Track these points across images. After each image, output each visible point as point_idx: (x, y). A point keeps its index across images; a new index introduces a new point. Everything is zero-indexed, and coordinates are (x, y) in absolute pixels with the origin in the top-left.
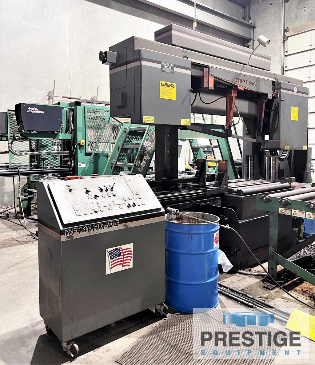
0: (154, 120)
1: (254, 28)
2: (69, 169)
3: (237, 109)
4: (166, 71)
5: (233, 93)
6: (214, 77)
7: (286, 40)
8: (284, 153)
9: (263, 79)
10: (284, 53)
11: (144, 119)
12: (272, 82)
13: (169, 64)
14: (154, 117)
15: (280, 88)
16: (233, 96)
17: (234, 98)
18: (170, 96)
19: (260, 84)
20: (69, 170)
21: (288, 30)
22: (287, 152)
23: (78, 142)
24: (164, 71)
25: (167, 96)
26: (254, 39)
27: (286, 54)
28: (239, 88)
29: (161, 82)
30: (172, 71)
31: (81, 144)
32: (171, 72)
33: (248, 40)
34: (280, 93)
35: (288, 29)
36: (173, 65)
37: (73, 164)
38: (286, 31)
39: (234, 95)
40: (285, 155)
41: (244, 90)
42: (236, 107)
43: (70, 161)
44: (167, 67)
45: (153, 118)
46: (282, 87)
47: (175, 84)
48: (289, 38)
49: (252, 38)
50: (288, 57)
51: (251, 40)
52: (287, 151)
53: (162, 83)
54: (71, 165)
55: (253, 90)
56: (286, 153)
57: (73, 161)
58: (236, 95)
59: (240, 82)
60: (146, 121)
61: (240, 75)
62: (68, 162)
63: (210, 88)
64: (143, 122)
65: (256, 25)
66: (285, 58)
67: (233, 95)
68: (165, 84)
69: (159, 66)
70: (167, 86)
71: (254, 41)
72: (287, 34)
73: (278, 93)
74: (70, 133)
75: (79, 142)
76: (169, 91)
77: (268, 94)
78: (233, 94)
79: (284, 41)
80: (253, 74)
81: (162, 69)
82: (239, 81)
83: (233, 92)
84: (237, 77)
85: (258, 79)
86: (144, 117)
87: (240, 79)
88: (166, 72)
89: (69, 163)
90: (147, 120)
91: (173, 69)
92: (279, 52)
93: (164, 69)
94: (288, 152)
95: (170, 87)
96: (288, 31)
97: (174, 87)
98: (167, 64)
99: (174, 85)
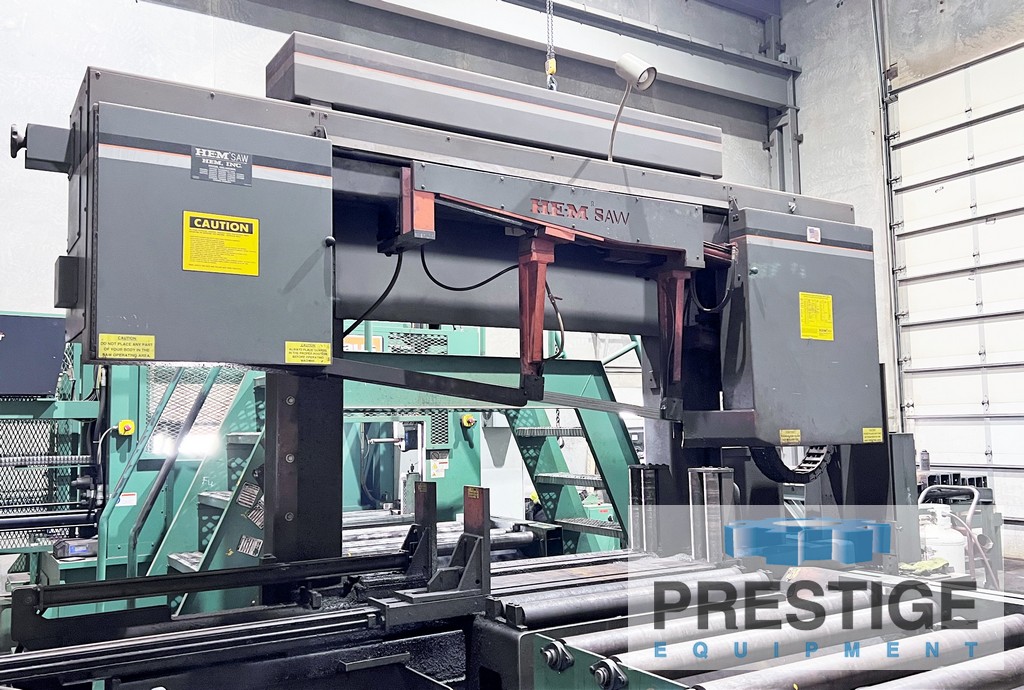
0: (152, 348)
1: (796, 74)
2: (89, 513)
3: (554, 304)
4: (212, 176)
5: (537, 251)
6: (437, 196)
7: (892, 101)
8: (813, 455)
9: (658, 201)
10: (887, 139)
11: (103, 343)
12: (701, 212)
13: (226, 154)
14: (153, 337)
15: (744, 231)
16: (536, 262)
17: (541, 267)
18: (234, 262)
19: (647, 219)
20: (89, 516)
21: (896, 71)
22: (822, 452)
23: (113, 427)
24: (205, 178)
25: (218, 264)
26: (798, 106)
27: (893, 142)
28: (548, 231)
29: (187, 215)
30: (241, 177)
31: (121, 432)
32: (238, 182)
33: (780, 111)
34: (743, 247)
35: (896, 68)
36: (245, 159)
37: (100, 496)
38: (889, 74)
39: (540, 256)
40: (815, 462)
41: (573, 239)
42: (552, 298)
43: (92, 486)
44: (219, 163)
45: (151, 339)
46: (750, 225)
47: (255, 223)
48: (900, 95)
49: (790, 103)
50: (902, 149)
51: (788, 108)
52: (822, 447)
53: (192, 219)
54: (95, 500)
55: (615, 238)
56: (819, 455)
57: (100, 488)
58: (551, 258)
59: (553, 214)
60: (113, 352)
61: (553, 188)
62: (88, 491)
63: (416, 235)
64: (100, 356)
65: (799, 64)
66: (892, 152)
67: (535, 257)
68: (209, 220)
69: (184, 162)
70: (219, 229)
71: (797, 111)
72: (895, 84)
73: (731, 247)
74: (96, 400)
75: (115, 427)
76: (226, 243)
77: (684, 252)
78: (534, 254)
79: (885, 105)
80: (627, 185)
81: (194, 170)
82: (552, 209)
83: (533, 247)
84: (542, 194)
85: (637, 200)
86: (102, 338)
87: (555, 204)
88: (211, 180)
89: (91, 494)
90: (120, 347)
91: (246, 170)
92: (873, 138)
93: (203, 171)
94: (824, 450)
95: (230, 230)
96: (897, 76)
97: (251, 232)
98: (219, 153)
99: (251, 226)
